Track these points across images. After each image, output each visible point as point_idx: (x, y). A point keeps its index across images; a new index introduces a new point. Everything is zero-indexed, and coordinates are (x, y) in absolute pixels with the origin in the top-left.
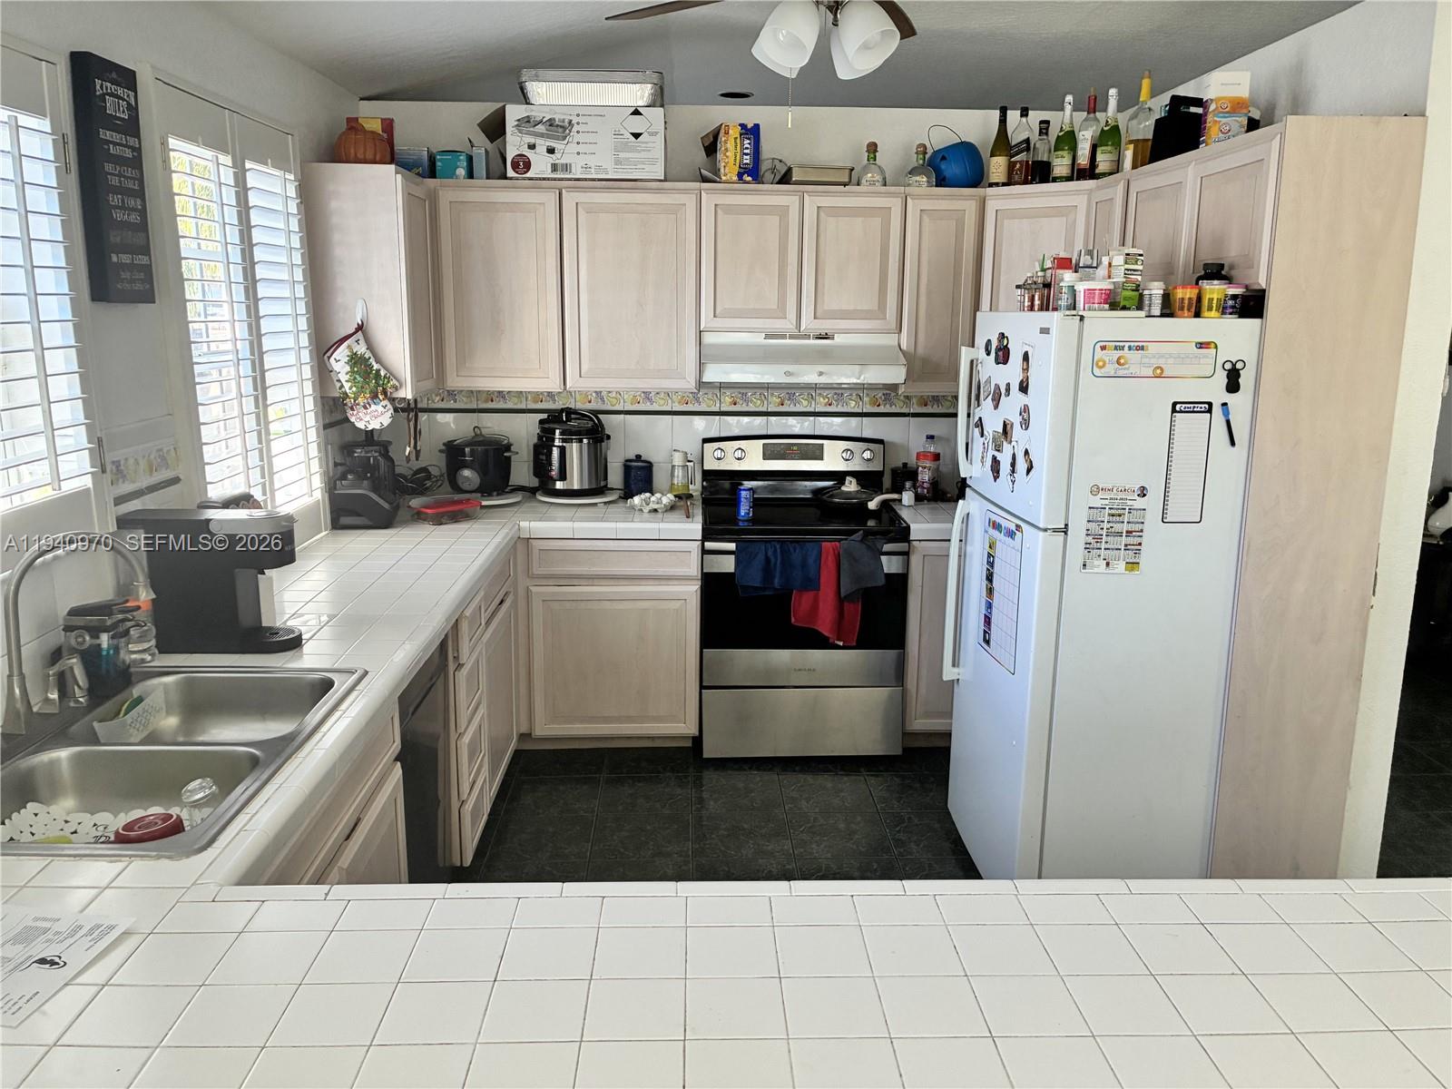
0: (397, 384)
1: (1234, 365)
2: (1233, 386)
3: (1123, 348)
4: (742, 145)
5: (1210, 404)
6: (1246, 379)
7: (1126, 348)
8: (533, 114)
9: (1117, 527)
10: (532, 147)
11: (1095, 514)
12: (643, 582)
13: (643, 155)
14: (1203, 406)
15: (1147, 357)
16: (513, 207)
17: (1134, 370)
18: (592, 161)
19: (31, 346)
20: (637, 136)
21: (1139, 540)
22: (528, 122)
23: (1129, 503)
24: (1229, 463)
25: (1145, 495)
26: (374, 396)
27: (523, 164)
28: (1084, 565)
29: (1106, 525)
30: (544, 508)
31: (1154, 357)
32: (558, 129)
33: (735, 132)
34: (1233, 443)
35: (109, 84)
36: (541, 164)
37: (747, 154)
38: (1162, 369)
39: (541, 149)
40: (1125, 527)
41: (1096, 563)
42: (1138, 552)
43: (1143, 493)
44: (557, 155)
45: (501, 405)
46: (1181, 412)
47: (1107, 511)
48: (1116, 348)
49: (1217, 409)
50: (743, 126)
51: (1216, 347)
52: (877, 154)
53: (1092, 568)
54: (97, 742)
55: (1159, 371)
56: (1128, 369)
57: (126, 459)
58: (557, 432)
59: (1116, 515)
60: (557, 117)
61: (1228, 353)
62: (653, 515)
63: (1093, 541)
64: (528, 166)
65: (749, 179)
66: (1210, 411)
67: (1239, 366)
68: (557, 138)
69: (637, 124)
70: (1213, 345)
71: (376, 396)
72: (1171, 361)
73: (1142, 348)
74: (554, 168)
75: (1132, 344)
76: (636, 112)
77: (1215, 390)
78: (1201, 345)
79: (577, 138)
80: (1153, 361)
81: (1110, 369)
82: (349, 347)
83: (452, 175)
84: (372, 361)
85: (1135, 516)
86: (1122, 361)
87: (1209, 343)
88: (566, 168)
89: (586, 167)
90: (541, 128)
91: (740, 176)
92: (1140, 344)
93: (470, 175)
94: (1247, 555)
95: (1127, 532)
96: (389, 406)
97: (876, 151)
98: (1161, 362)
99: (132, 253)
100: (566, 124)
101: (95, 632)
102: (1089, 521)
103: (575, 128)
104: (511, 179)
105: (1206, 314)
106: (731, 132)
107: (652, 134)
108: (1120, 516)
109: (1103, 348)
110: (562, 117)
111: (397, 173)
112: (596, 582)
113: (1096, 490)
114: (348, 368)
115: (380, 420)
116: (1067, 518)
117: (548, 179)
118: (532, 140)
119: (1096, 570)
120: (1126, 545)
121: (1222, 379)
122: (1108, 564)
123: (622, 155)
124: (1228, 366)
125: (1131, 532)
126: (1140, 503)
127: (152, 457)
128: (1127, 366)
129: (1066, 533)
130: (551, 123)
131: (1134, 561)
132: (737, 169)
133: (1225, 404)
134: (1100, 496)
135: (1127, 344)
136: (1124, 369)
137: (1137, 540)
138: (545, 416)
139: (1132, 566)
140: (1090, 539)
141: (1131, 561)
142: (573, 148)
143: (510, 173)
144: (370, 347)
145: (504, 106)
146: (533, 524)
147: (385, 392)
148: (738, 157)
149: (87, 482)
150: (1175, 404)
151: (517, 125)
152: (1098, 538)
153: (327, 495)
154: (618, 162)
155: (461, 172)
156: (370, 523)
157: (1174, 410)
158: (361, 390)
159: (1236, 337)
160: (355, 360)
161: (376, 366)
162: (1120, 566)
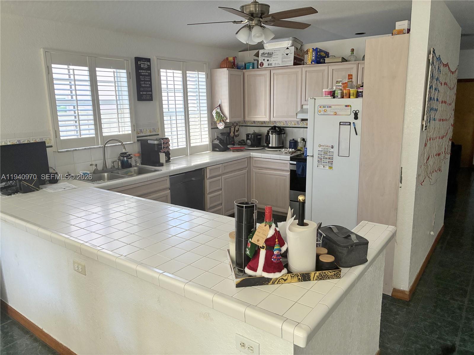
0: (226, 118)
1: (356, 112)
2: (356, 118)
3: (325, 107)
4: (313, 54)
5: (350, 123)
6: (359, 116)
7: (326, 107)
8: (265, 52)
9: (326, 156)
10: (264, 60)
11: (320, 153)
12: (278, 171)
13: (288, 59)
14: (348, 123)
15: (332, 109)
16: (260, 75)
17: (328, 113)
18: (277, 62)
19: (116, 108)
20: (287, 54)
21: (332, 161)
22: (264, 54)
23: (329, 150)
24: (356, 140)
25: (333, 148)
26: (220, 121)
27: (262, 64)
28: (318, 166)
29: (323, 156)
30: (266, 151)
31: (334, 109)
32: (270, 55)
33: (311, 51)
34: (357, 134)
35: (142, 62)
36: (266, 64)
37: (313, 56)
38: (336, 113)
39: (266, 60)
40: (328, 157)
41: (321, 166)
42: (332, 164)
43: (332, 147)
44: (269, 61)
45: (264, 125)
46: (342, 125)
47: (323, 152)
48: (324, 107)
49: (352, 124)
50: (313, 49)
51: (351, 106)
52: (354, 52)
53: (326, 168)
54: (119, 174)
55: (335, 113)
56: (327, 113)
57: (144, 130)
58: (270, 132)
59: (325, 153)
60: (270, 52)
61: (354, 108)
62: (285, 154)
63: (320, 160)
64: (263, 65)
65: (314, 63)
66: (350, 125)
67: (357, 112)
68: (270, 57)
69: (287, 51)
70: (350, 106)
71: (221, 121)
72: (339, 110)
73: (330, 107)
74: (268, 65)
75: (328, 106)
76: (288, 48)
77: (351, 119)
78: (347, 106)
79: (274, 56)
80: (334, 110)
81: (322, 113)
82: (216, 110)
83: (249, 68)
84: (221, 113)
85: (331, 154)
86: (325, 111)
87: (349, 105)
88: (271, 64)
89: (275, 64)
90: (266, 55)
91: (312, 62)
92: (330, 106)
93: (253, 68)
94: (361, 167)
95: (329, 158)
96: (224, 124)
97: (353, 51)
98: (336, 110)
99: (147, 92)
100: (272, 53)
101: (124, 157)
102: (318, 154)
103: (274, 54)
104: (260, 68)
105: (351, 97)
106: (310, 51)
107: (291, 54)
108: (326, 153)
109: (320, 107)
110: (271, 52)
111: (227, 70)
112: (268, 170)
113: (320, 146)
114: (215, 115)
115: (222, 127)
116: (313, 153)
117: (267, 68)
118: (264, 58)
119: (321, 168)
120: (328, 162)
121: (353, 116)
122: (324, 166)
123: (284, 60)
124: (354, 112)
125: (330, 158)
126: (332, 150)
127: (151, 129)
128: (327, 112)
129: (313, 157)
130: (268, 53)
131: (331, 166)
132: (311, 61)
133: (353, 123)
134: (321, 147)
135: (326, 106)
136: (326, 113)
137: (331, 161)
138: (270, 128)
139: (331, 167)
140: (319, 159)
141: (330, 166)
142: (273, 59)
143: (259, 67)
144: (221, 110)
145: (259, 51)
146: (253, 154)
147: (223, 120)
148: (311, 57)
149: (130, 132)
150: (340, 123)
151: (261, 55)
152: (321, 159)
153: (211, 143)
154: (282, 62)
155: (251, 67)
156: (219, 150)
157: (340, 124)
158: (218, 120)
159: (356, 103)
160: (217, 113)
161: (221, 114)
162: (327, 168)
